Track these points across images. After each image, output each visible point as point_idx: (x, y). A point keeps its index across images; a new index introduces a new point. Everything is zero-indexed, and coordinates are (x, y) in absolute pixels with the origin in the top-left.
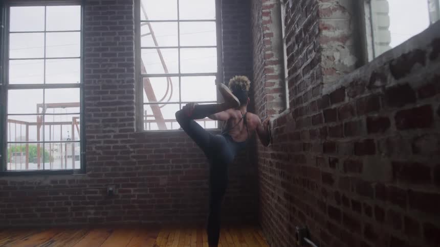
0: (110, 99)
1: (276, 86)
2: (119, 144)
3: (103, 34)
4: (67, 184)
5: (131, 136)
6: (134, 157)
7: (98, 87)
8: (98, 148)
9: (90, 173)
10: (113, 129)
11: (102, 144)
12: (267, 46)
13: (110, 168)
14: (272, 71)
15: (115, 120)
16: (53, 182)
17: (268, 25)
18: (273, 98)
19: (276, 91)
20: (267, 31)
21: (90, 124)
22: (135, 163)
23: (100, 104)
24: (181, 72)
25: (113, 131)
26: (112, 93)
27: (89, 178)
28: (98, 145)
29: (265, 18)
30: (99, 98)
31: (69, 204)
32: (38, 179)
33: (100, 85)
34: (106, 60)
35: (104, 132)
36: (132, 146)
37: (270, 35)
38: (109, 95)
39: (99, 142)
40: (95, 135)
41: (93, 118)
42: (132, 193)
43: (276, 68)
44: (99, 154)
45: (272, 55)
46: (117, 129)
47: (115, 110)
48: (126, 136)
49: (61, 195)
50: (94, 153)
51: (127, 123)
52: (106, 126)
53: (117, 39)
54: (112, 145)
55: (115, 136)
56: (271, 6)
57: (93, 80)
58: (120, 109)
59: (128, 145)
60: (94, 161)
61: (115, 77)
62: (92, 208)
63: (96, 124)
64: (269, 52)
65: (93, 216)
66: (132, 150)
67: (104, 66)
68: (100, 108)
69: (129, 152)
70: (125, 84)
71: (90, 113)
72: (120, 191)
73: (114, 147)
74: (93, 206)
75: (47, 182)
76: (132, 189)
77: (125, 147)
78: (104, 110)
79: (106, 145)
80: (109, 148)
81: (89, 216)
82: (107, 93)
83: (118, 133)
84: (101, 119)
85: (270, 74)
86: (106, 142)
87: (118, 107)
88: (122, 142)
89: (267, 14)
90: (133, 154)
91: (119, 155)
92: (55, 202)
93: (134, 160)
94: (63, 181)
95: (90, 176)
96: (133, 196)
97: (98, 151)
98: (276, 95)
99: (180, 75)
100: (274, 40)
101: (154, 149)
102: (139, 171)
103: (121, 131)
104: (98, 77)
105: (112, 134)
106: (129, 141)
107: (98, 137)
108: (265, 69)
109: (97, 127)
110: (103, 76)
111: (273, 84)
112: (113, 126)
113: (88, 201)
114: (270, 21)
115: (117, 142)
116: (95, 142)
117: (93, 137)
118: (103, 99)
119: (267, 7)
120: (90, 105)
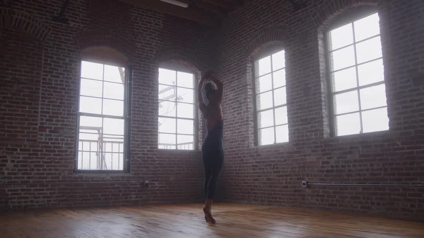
0: (146, 128)
1: (252, 132)
2: (150, 156)
3: (143, 89)
4: (120, 179)
5: (156, 151)
6: (157, 164)
7: (139, 121)
8: (137, 157)
9: (134, 172)
10: (147, 147)
11: (140, 155)
12: (249, 113)
13: (144, 169)
14: (250, 124)
15: (147, 141)
16: (112, 177)
17: (250, 104)
18: (251, 137)
19: (252, 134)
20: (249, 106)
21: (134, 142)
22: (158, 167)
23: (139, 131)
24: (178, 116)
25: (147, 148)
26: (147, 125)
27: (133, 176)
28: (138, 155)
29: (249, 100)
30: (139, 127)
31: (121, 191)
32: (102, 175)
33: (141, 119)
34: (144, 105)
35: (142, 148)
36: (157, 158)
37: (250, 108)
38: (145, 126)
39: (139, 154)
40: (137, 149)
41: (136, 139)
42: (156, 185)
43: (252, 123)
44: (139, 161)
45: (251, 117)
46: (149, 147)
47: (147, 135)
48: (153, 151)
49: (116, 186)
50: (136, 161)
51: (154, 143)
52: (143, 145)
53: (150, 93)
54: (146, 156)
55: (148, 151)
56: (251, 94)
57: (137, 116)
58: (151, 135)
59: (154, 156)
60: (136, 165)
61: (149, 115)
62: (134, 194)
63: (138, 143)
64: (250, 116)
65: (134, 199)
66: (156, 159)
67: (143, 108)
68: (141, 133)
69: (155, 161)
70: (154, 120)
71: (134, 136)
72: (150, 184)
73: (147, 158)
74: (135, 193)
75: (108, 177)
76: (156, 183)
77: (152, 158)
78: (142, 135)
79: (143, 156)
80: (144, 157)
81: (132, 199)
82: (143, 124)
83: (149, 149)
84: (140, 140)
85: (250, 126)
86: (143, 154)
87: (149, 133)
88: (151, 154)
89: (249, 98)
90: (157, 162)
91: (149, 162)
92: (113, 190)
93: (157, 166)
94: (118, 177)
95: (133, 174)
96: (157, 187)
97: (138, 159)
98: (252, 135)
99: (176, 118)
100: (252, 110)
101: (167, 160)
102: (160, 172)
103: (151, 148)
104: (139, 114)
105: (146, 149)
106: (155, 155)
107: (139, 151)
108: (248, 124)
109: (138, 144)
110: (143, 115)
111: (251, 130)
112: (147, 145)
113: (132, 189)
114: (251, 102)
115: (148, 154)
116: (136, 154)
117: (136, 151)
118: (142, 128)
119: (249, 95)
120: (135, 131)
